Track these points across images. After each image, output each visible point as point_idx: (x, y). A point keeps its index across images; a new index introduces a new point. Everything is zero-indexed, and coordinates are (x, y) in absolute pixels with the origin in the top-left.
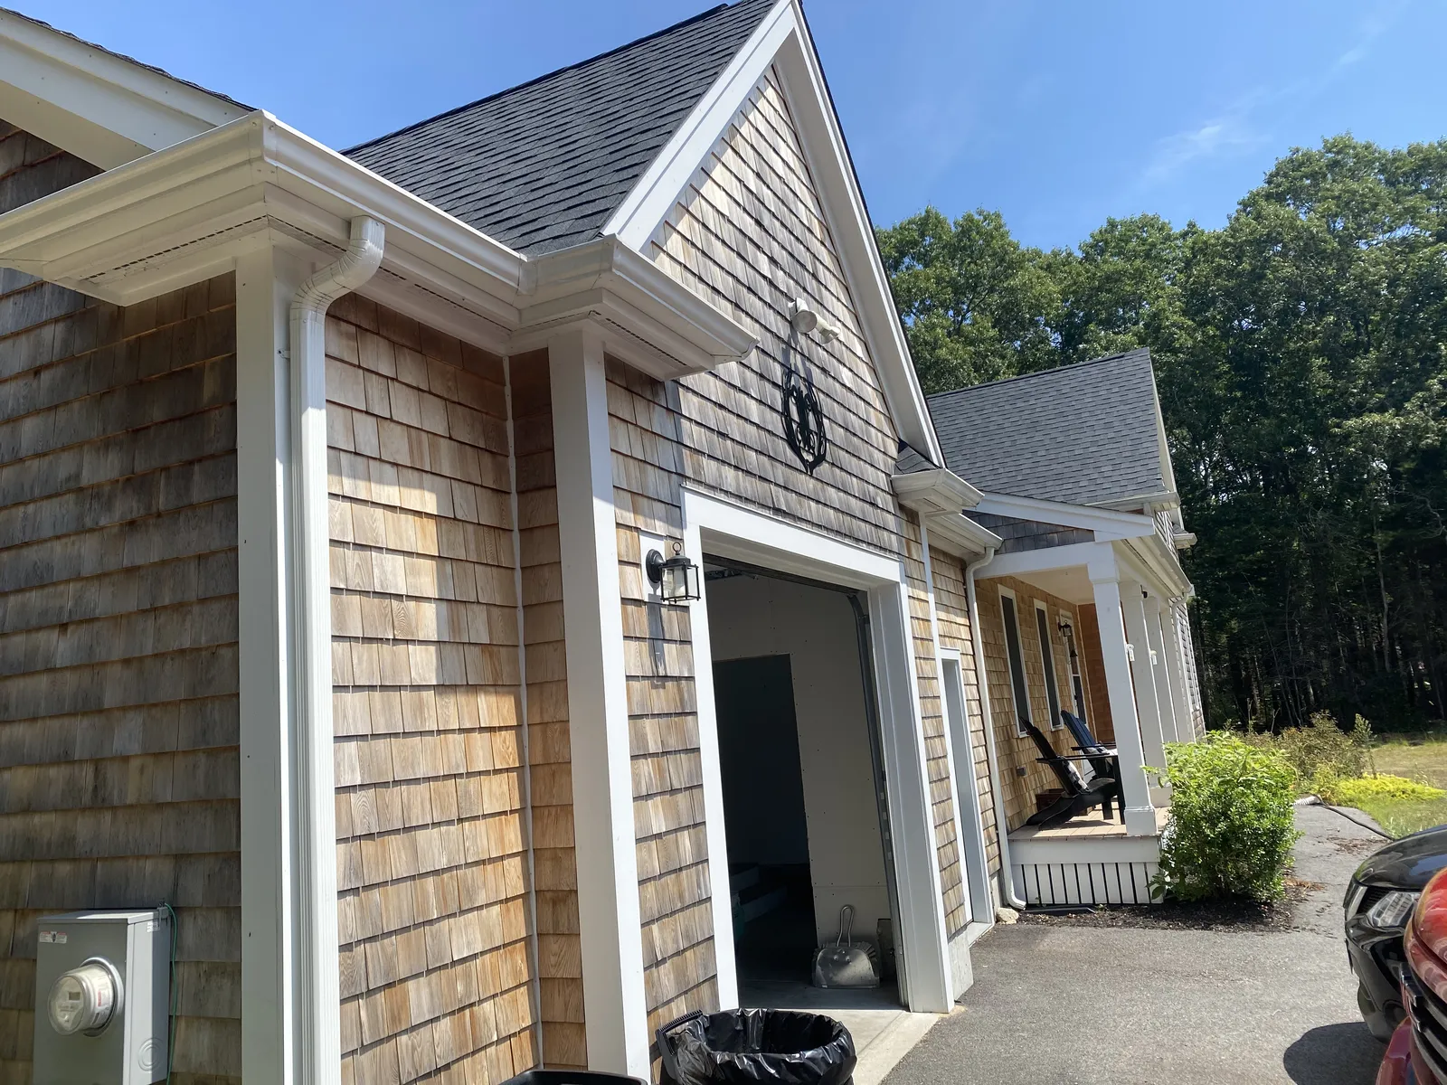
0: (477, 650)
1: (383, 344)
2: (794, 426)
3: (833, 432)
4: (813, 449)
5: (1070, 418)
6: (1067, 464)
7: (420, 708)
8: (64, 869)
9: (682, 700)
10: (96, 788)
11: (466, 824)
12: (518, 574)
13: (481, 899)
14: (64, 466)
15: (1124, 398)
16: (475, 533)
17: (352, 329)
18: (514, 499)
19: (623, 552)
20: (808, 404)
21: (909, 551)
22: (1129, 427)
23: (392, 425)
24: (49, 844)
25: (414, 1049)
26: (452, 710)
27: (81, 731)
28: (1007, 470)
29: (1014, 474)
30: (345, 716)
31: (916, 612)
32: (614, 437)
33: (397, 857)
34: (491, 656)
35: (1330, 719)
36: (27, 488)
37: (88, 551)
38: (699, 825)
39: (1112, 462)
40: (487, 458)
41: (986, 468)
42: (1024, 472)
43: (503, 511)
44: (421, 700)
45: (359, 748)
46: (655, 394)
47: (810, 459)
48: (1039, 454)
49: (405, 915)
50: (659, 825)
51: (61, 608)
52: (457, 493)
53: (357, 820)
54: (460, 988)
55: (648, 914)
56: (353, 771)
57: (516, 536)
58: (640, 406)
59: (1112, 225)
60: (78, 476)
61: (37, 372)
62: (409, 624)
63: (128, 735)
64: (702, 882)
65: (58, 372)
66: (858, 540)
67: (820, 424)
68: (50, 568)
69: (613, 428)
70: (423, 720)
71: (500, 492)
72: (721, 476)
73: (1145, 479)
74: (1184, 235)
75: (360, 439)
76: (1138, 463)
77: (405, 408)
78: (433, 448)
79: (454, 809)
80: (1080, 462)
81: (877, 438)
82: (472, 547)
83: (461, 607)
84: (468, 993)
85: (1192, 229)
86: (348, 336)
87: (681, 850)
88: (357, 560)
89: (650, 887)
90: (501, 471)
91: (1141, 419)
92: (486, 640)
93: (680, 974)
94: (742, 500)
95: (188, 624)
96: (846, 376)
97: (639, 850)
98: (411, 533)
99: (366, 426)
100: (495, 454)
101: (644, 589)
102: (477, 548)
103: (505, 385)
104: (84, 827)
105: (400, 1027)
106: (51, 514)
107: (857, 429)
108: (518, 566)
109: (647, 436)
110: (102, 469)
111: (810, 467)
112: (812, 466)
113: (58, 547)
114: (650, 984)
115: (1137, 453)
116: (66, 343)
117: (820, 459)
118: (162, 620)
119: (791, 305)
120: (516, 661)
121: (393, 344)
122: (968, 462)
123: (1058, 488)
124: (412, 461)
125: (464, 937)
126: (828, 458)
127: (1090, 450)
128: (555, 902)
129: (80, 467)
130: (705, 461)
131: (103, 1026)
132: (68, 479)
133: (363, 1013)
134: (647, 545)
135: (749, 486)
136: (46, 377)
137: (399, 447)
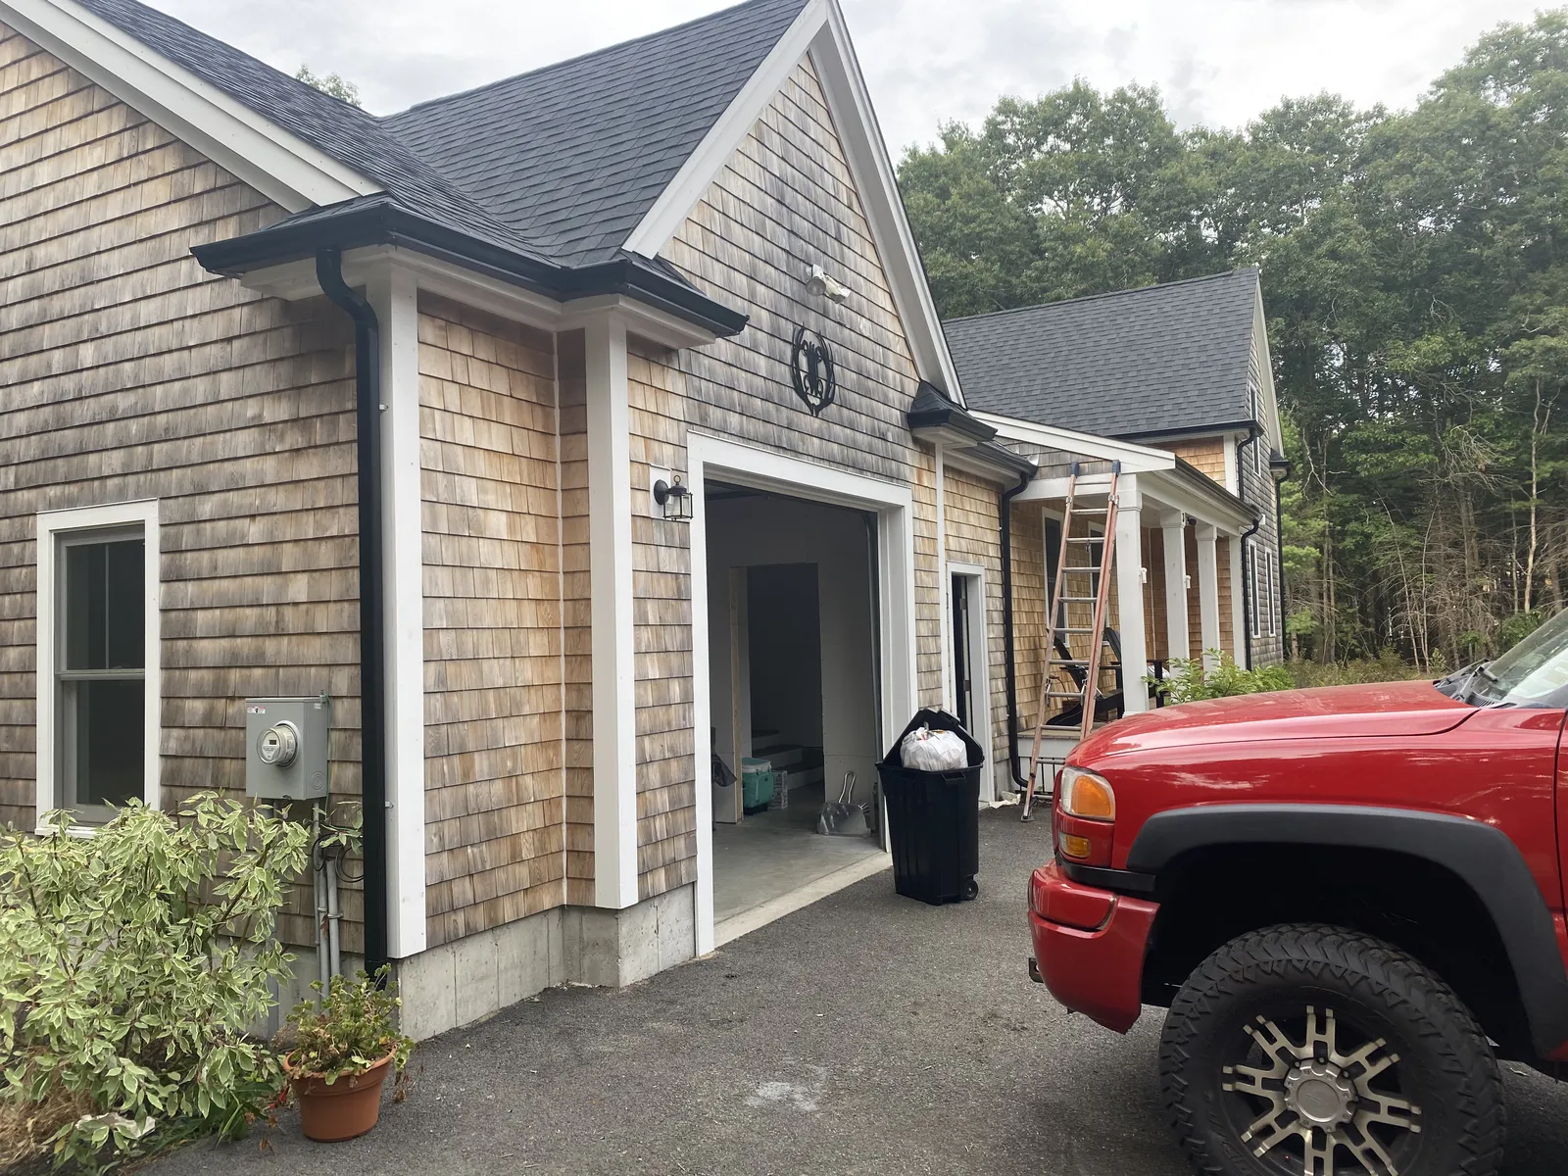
0: (528, 546)
1: (465, 332)
2: (802, 375)
3: (846, 377)
4: (821, 394)
5: (1166, 338)
6: (1156, 387)
7: (486, 582)
8: (258, 672)
9: (679, 588)
10: (277, 622)
11: (517, 660)
12: (559, 495)
13: (526, 710)
14: (251, 409)
15: (1223, 320)
16: (528, 465)
17: (443, 323)
18: (558, 439)
19: (635, 480)
20: (820, 355)
21: (919, 479)
22: (1223, 351)
23: (470, 389)
24: (247, 657)
25: (477, 796)
26: (509, 585)
27: (267, 587)
28: (1096, 389)
29: (1102, 394)
30: (437, 584)
31: (921, 531)
32: (632, 395)
33: (466, 675)
34: (538, 552)
35: (1396, 652)
36: (225, 421)
37: (269, 468)
38: (687, 678)
39: (1199, 387)
40: (538, 410)
41: (1077, 387)
42: (1112, 393)
43: (549, 448)
44: (487, 577)
45: (446, 606)
46: (670, 360)
47: (816, 401)
48: (1130, 374)
49: (474, 712)
50: (654, 672)
51: (251, 504)
52: (515, 437)
53: (444, 651)
54: (509, 764)
55: (642, 729)
56: (441, 619)
57: (558, 466)
58: (656, 370)
59: (1288, 106)
60: (260, 416)
61: (229, 340)
62: (480, 526)
63: (299, 588)
64: (688, 715)
65: (245, 341)
66: (861, 470)
67: (830, 372)
68: (243, 477)
69: (631, 389)
70: (488, 591)
71: (547, 434)
72: (725, 421)
73: (1228, 406)
74: (1368, 117)
75: (448, 400)
76: (1224, 390)
77: (479, 376)
78: (499, 403)
79: (509, 650)
80: (1169, 385)
81: (894, 379)
82: (525, 474)
83: (517, 516)
84: (514, 767)
85: (1380, 111)
86: (440, 328)
87: (672, 693)
88: (445, 482)
89: (645, 715)
90: (548, 417)
91: (1237, 343)
92: (533, 539)
93: (664, 775)
94: (744, 438)
95: (336, 521)
96: (864, 325)
97: (637, 687)
98: (482, 464)
99: (452, 391)
100: (545, 406)
101: (653, 509)
102: (529, 475)
103: (553, 353)
104: (270, 646)
105: (467, 779)
106: (244, 441)
107: (872, 372)
108: (559, 488)
109: (660, 395)
110: (276, 411)
111: (815, 411)
112: (819, 408)
113: (248, 463)
114: (640, 776)
115: (1226, 378)
116: (249, 321)
117: (827, 402)
118: (318, 517)
119: (808, 269)
120: (556, 555)
121: (472, 331)
122: (1059, 379)
123: (1142, 411)
124: (484, 414)
125: (513, 734)
126: (836, 399)
127: (1181, 373)
128: (578, 719)
129: (262, 409)
130: (711, 409)
131: (291, 760)
132: (253, 418)
133: (445, 767)
134: (655, 476)
135: (753, 427)
136: (236, 344)
137: (475, 406)
